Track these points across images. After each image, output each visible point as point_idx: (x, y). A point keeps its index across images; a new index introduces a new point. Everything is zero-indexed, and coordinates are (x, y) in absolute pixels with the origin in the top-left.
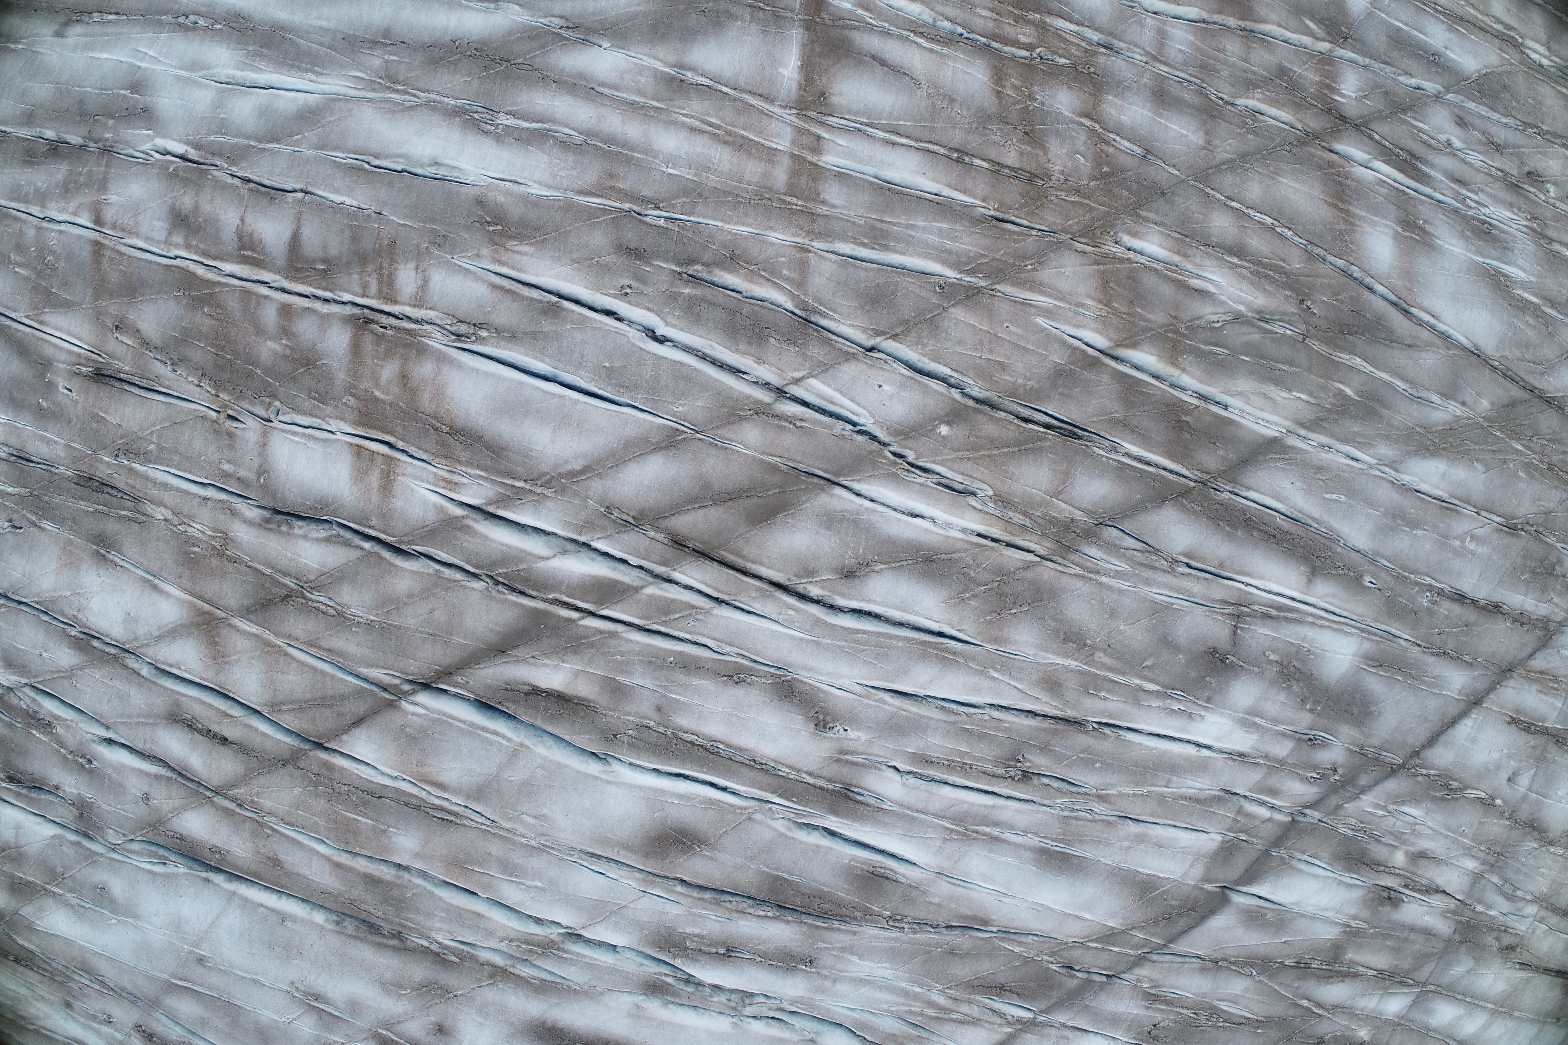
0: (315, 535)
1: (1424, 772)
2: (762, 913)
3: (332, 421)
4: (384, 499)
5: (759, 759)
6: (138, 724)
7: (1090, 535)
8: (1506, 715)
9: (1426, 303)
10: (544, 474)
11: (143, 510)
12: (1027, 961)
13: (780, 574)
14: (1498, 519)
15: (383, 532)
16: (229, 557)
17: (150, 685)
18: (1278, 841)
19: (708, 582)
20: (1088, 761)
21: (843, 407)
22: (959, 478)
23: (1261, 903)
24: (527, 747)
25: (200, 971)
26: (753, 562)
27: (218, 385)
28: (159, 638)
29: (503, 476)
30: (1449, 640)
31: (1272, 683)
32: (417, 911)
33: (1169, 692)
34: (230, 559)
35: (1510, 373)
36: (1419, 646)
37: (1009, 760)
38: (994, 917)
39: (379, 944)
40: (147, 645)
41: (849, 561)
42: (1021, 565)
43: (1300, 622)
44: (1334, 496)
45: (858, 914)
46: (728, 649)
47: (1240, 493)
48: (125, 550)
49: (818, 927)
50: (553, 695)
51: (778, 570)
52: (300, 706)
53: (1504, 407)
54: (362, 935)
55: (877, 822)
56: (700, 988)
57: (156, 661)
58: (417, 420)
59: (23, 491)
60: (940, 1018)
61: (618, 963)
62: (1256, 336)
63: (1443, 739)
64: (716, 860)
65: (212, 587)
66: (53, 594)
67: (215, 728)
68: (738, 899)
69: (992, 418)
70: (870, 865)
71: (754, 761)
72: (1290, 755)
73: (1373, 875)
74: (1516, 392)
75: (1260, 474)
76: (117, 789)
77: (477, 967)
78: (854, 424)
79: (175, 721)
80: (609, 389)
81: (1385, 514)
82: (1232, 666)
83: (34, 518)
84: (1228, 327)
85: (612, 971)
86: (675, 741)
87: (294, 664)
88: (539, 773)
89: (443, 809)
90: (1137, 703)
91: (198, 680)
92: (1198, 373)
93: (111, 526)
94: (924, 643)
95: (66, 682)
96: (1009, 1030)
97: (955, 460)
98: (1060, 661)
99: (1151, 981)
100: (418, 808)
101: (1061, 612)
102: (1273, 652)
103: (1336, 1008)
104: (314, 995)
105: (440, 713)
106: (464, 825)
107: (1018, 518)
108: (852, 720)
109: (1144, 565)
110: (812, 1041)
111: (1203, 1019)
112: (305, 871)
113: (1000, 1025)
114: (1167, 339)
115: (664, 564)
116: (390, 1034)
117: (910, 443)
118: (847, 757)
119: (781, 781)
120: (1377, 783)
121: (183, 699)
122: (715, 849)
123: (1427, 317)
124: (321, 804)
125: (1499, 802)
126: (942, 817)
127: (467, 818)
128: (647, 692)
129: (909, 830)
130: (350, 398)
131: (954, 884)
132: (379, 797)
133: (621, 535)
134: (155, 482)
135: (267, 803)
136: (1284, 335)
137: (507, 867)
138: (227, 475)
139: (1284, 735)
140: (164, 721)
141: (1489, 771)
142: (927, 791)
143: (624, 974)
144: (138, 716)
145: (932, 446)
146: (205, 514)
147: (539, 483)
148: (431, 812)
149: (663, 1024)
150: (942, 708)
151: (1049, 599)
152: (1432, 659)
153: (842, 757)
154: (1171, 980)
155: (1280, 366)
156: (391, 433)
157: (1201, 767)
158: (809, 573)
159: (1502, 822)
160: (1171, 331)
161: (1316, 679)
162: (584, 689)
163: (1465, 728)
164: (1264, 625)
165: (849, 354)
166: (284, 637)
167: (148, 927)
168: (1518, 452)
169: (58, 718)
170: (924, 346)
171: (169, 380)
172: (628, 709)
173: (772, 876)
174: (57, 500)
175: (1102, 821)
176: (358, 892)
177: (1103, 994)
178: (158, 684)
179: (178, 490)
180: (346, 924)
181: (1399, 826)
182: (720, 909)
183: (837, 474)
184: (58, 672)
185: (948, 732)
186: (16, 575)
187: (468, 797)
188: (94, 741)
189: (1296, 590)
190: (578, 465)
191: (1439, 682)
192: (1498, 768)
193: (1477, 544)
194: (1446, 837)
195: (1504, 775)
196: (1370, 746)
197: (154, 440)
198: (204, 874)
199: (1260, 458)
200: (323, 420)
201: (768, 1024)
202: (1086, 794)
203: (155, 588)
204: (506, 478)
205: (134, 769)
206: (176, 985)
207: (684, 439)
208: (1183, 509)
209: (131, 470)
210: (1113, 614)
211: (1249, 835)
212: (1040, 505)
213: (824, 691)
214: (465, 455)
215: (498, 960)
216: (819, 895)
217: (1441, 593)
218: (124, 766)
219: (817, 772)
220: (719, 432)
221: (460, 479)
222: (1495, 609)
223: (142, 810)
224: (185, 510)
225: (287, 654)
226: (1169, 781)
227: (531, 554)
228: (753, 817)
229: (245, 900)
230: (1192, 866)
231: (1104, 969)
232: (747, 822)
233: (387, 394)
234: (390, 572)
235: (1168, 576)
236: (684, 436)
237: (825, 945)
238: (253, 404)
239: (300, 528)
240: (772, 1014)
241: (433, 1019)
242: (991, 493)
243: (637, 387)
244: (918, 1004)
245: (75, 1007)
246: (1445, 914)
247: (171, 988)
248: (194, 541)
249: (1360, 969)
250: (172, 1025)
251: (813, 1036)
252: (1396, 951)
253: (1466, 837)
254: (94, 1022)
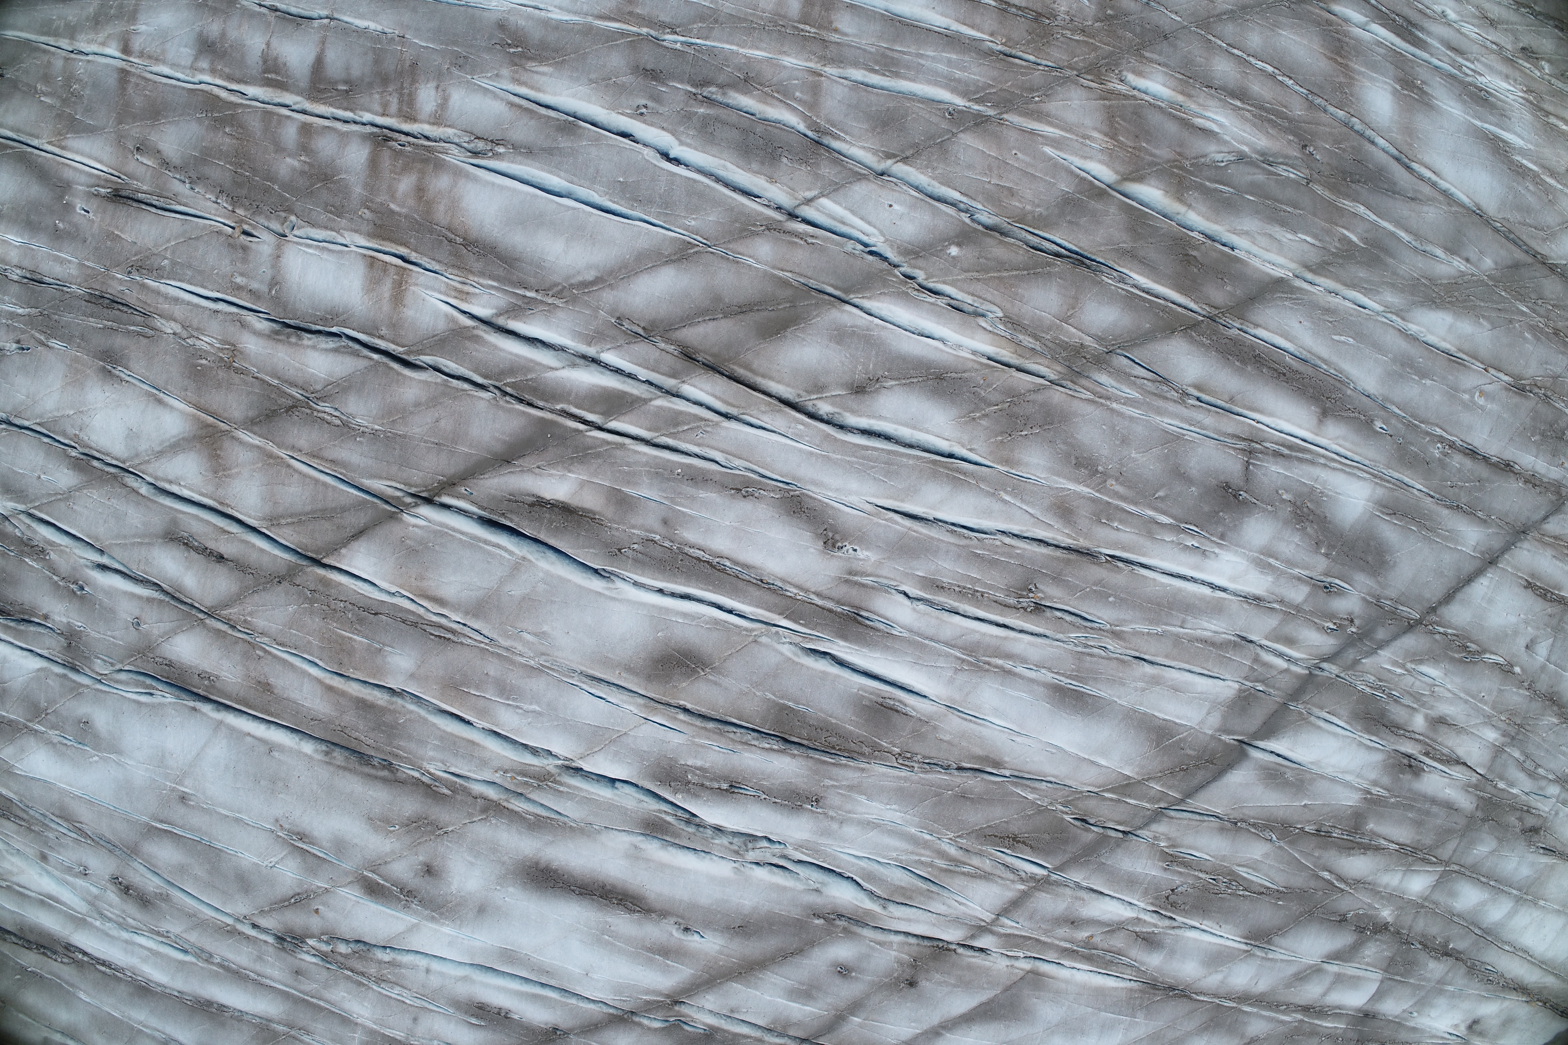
0: (323, 346)
1: (1442, 630)
2: (767, 746)
3: (346, 234)
4: (395, 309)
5: (765, 579)
6: (133, 544)
7: (1101, 361)
8: (1522, 578)
9: (1427, 159)
10: (556, 285)
11: (152, 324)
12: (1041, 810)
13: (789, 389)
14: (1506, 378)
15: (393, 342)
16: (237, 368)
17: (148, 503)
18: (1296, 694)
19: (718, 394)
20: (1102, 594)
21: (853, 227)
22: (969, 299)
23: (1280, 760)
24: (529, 561)
25: (181, 810)
26: (764, 376)
27: (235, 201)
28: (160, 454)
29: (515, 287)
30: (1462, 494)
31: (1286, 523)
32: (410, 738)
33: (1182, 525)
34: (237, 371)
35: (1512, 236)
36: (1432, 497)
37: (1021, 590)
38: (1006, 759)
39: (369, 775)
40: (148, 462)
41: (859, 376)
42: (1031, 387)
43: (1312, 463)
44: (1343, 338)
45: (867, 750)
46: (737, 462)
47: (1249, 330)
48: (131, 365)
49: (825, 762)
50: (557, 507)
51: (788, 385)
52: (300, 519)
53: (1508, 267)
54: (351, 766)
55: (886, 648)
56: (701, 829)
57: (156, 478)
58: (431, 232)
59: (33, 311)
60: (950, 871)
61: (616, 798)
62: (1260, 177)
63: (1459, 596)
64: (720, 685)
65: (216, 399)
66: (56, 414)
67: (211, 545)
68: (742, 731)
69: (1001, 242)
70: (878, 695)
71: (761, 581)
72: (1305, 601)
73: (1393, 738)
74: (1519, 255)
75: (1267, 311)
76: (107, 614)
77: (470, 800)
78: (866, 245)
79: (172, 540)
80: (623, 202)
81: (1394, 360)
82: (1245, 503)
83: (42, 338)
84: (1233, 166)
85: (610, 806)
86: (680, 557)
87: (296, 476)
88: (541, 587)
89: (441, 626)
90: (1150, 535)
91: (197, 497)
92: (1203, 209)
93: (119, 341)
94: (934, 462)
95: (62, 505)
96: (1023, 887)
97: (965, 280)
98: (1072, 486)
99: (1169, 839)
100: (415, 625)
101: (1072, 436)
102: (1287, 491)
103: (1358, 883)
104: (298, 834)
105: (441, 525)
106: (462, 644)
107: (1028, 341)
108: (862, 539)
109: (1155, 394)
110: (817, 890)
111: (1222, 887)
112: (295, 695)
113: (1013, 881)
114: (1173, 174)
115: (673, 376)
116: (376, 877)
117: (920, 262)
118: (856, 578)
119: (789, 601)
120: (1395, 637)
121: (181, 516)
122: (720, 673)
123: (1428, 174)
124: (315, 623)
125: (1517, 670)
126: (953, 646)
127: (465, 635)
128: (653, 504)
129: (920, 658)
130: (366, 211)
131: (966, 720)
132: (376, 614)
133: (631, 346)
134: (166, 297)
135: (260, 623)
136: (1288, 178)
137: (505, 690)
138: (239, 288)
139: (1299, 579)
140: (160, 540)
141: (1507, 635)
142: (937, 618)
143: (623, 811)
144: (134, 536)
145: (942, 266)
146: (214, 326)
147: (551, 293)
148: (429, 629)
149: (662, 866)
150: (953, 532)
151: (1060, 422)
152: (1445, 512)
153: (851, 578)
154: (1189, 839)
155: (1284, 207)
156: (405, 244)
157: (1216, 609)
158: (819, 388)
159: (1521, 691)
160: (1176, 167)
161: (1330, 522)
162: (590, 501)
163: (1482, 587)
164: (1276, 463)
165: (860, 174)
166: (286, 449)
167: (130, 762)
168: (1523, 313)
169: (52, 544)
170: (934, 169)
171: (187, 197)
172: (633, 521)
173: (778, 704)
174: (67, 318)
175: (1117, 659)
176: (350, 718)
177: (1119, 851)
178: (156, 502)
179: (189, 303)
180: (335, 754)
181: (1418, 686)
182: (723, 740)
183: (847, 291)
184: (56, 494)
185: (959, 556)
186: (21, 397)
187: (467, 613)
188: (87, 566)
189: (1307, 430)
190: (590, 276)
191: (1453, 536)
192: (1516, 633)
193: (1486, 400)
194: (1466, 702)
195: (1522, 642)
196: (1386, 599)
197: (168, 256)
198: (191, 704)
199: (1268, 296)
200: (338, 232)
201: (770, 871)
202: (1100, 629)
203: (160, 402)
204: (518, 288)
205: (126, 593)
206: (156, 828)
207: (697, 252)
208: (1192, 341)
209: (143, 286)
210: (1125, 441)
211: (1267, 685)
212: (1050, 328)
213: (833, 508)
214: (478, 266)
215: (492, 793)
216: (825, 727)
217: (1452, 445)
218: (117, 590)
219: (826, 592)
220: (731, 246)
221: (472, 290)
222: (1506, 467)
223: (132, 636)
224: (195, 323)
225: (289, 466)
226: (1184, 621)
227: (540, 364)
228: (760, 640)
229: (232, 729)
230: (1208, 713)
231: (1120, 824)
232: (753, 645)
233: (403, 206)
234: (398, 381)
235: (1179, 407)
236: (696, 249)
237: (832, 783)
238: (268, 219)
239: (308, 340)
240: (775, 861)
241: (421, 858)
242: (1001, 314)
243: (650, 202)
244: (928, 853)
245: (50, 859)
246: (1467, 787)
247: (151, 832)
248: (201, 354)
249: (1383, 842)
250: (149, 875)
251: (819, 886)
252: (1418, 824)
253: (1486, 703)
254: (70, 875)
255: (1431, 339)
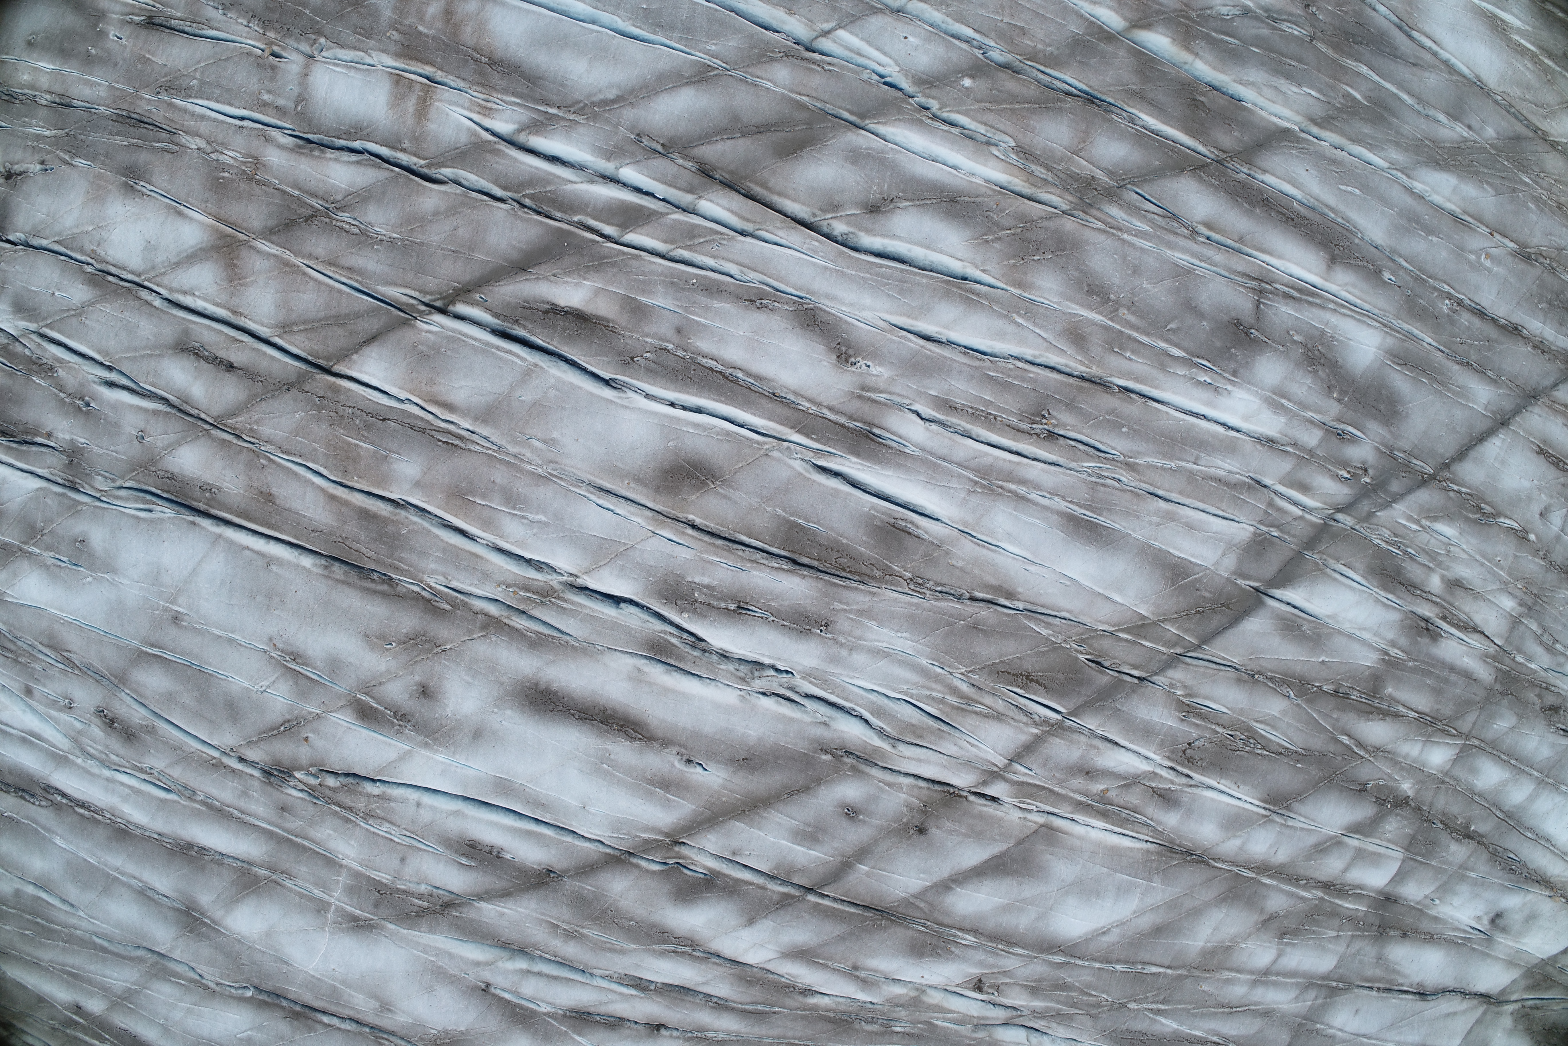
0: (346, 159)
1: (1455, 488)
2: (776, 565)
3: (374, 54)
4: (418, 123)
5: (778, 392)
6: (143, 356)
7: (1111, 194)
8: (1534, 443)
9: (1427, 30)
10: (578, 102)
11: (178, 141)
12: (1055, 648)
13: (805, 208)
14: (1512, 245)
15: (415, 155)
16: (258, 180)
17: (161, 315)
18: (1311, 543)
19: (734, 208)
20: (1115, 424)
21: (869, 58)
22: (982, 129)
23: (1296, 611)
24: (541, 367)
25: (174, 632)
26: (780, 194)
27: (266, 24)
28: (176, 265)
29: (538, 103)
30: (1472, 352)
31: (1298, 364)
32: (412, 549)
33: (1195, 359)
34: (258, 182)
35: (1513, 110)
36: (1443, 352)
37: (1034, 415)
38: (1020, 590)
39: (368, 590)
40: (164, 273)
41: (874, 196)
42: (1043, 214)
43: (1322, 307)
44: (1349, 189)
45: (878, 574)
46: (753, 275)
47: (1257, 176)
48: (154, 179)
49: (835, 584)
50: (571, 314)
51: (803, 204)
52: (312, 326)
53: (1509, 138)
54: (350, 580)
55: (898, 466)
56: (707, 654)
57: (171, 290)
58: (457, 52)
59: (59, 133)
60: (962, 709)
61: (621, 617)
62: (1265, 32)
63: (1472, 454)
64: (730, 499)
65: (236, 210)
66: (75, 231)
67: (222, 354)
68: (751, 550)
69: (1013, 77)
70: (890, 516)
71: (774, 394)
72: (1319, 445)
73: (1410, 598)
74: (1520, 129)
75: (1275, 158)
76: (112, 428)
77: (470, 615)
78: (882, 76)
79: (182, 350)
80: (645, 27)
81: (1401, 214)
82: (1256, 341)
83: (67, 157)
84: (1237, 19)
85: (614, 626)
86: (693, 367)
87: (311, 283)
88: (552, 393)
89: (449, 432)
90: (1163, 368)
91: (211, 309)
92: (1210, 58)
93: (143, 157)
94: (947, 282)
95: (74, 320)
96: (1036, 731)
97: (978, 110)
98: (1084, 312)
99: (1185, 687)
100: (423, 431)
101: (1084, 263)
102: (1298, 333)
103: (1378, 751)
104: (292, 653)
105: (454, 331)
106: (470, 450)
107: (1039, 171)
108: (875, 354)
109: (1166, 229)
110: (825, 724)
111: (1240, 744)
112: (296, 505)
113: (1026, 724)
114: (1180, 24)
115: (690, 190)
116: (369, 700)
117: (934, 92)
118: (869, 394)
119: (801, 415)
120: (1409, 491)
121: (193, 326)
122: (730, 486)
123: (1428, 43)
124: (322, 430)
125: (1532, 537)
126: (966, 468)
127: (473, 442)
128: (668, 313)
129: (932, 477)
130: (394, 32)
131: (979, 545)
132: (384, 420)
133: (650, 161)
134: (193, 114)
135: (266, 430)
136: (1292, 34)
137: (511, 499)
138: (266, 104)
139: (1312, 422)
140: (171, 351)
141: (1520, 500)
142: (950, 439)
143: (626, 630)
144: (145, 348)
145: (955, 96)
146: (239, 141)
147: (572, 110)
148: (437, 435)
149: (666, 691)
150: (965, 353)
151: (1072, 249)
152: (1456, 367)
153: (864, 393)
154: (1206, 689)
155: (1289, 61)
156: (431, 63)
157: (1230, 449)
158: (833, 207)
159: (1537, 560)
160: (1183, 17)
161: (1341, 367)
162: (604, 308)
163: (1494, 447)
164: (1287, 304)
165: (877, 8)
166: (303, 258)
167: (125, 581)
168: (1526, 184)
169: (60, 361)
170: (948, 6)
171: (219, 22)
172: (646, 330)
173: (788, 521)
174: (93, 137)
175: (1131, 491)
176: (351, 529)
177: (1135, 697)
178: (169, 313)
179: (215, 120)
180: (334, 568)
181: (1434, 544)
182: (732, 557)
183: (862, 116)
184: (69, 310)
185: (972, 377)
186: (41, 216)
187: (476, 419)
188: (95, 382)
189: (1316, 274)
190: (611, 94)
191: (1463, 393)
192: (1529, 498)
193: (1493, 263)
194: (1482, 565)
195: (1536, 508)
196: (1399, 450)
197: (198, 75)
198: (191, 518)
199: (1275, 144)
200: (366, 52)
201: (777, 702)
202: (1114, 460)
203: (180, 214)
204: (540, 105)
205: (132, 406)
206: (147, 653)
207: (716, 75)
208: (1201, 180)
209: (171, 105)
210: (1136, 271)
211: (1281, 531)
212: (1061, 160)
213: (846, 322)
214: (502, 83)
215: (493, 610)
216: (836, 548)
217: (1460, 303)
218: (123, 404)
219: (839, 407)
220: (750, 70)
221: (495, 106)
222: (1514, 331)
223: (135, 450)
224: (220, 138)
225: (305, 274)
226: (1197, 458)
227: (559, 177)
228: (771, 454)
229: (231, 543)
230: (1224, 555)
231: (1135, 667)
232: (764, 458)
233: (431, 28)
234: (418, 191)
235: (1190, 242)
236: (716, 72)
237: (842, 606)
238: (298, 40)
239: (330, 154)
240: (781, 691)
241: (417, 678)
242: (1013, 144)
243: (672, 27)
244: (939, 687)
245: (36, 692)
246: (1485, 657)
247: (141, 658)
248: (223, 167)
249: (1401, 709)
250: (136, 706)
251: (827, 719)
252: (1437, 692)
253: (1502, 569)
254: (54, 709)
255: (1437, 199)
